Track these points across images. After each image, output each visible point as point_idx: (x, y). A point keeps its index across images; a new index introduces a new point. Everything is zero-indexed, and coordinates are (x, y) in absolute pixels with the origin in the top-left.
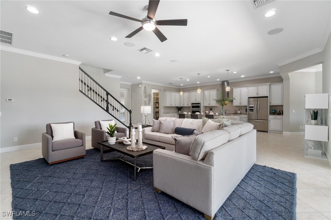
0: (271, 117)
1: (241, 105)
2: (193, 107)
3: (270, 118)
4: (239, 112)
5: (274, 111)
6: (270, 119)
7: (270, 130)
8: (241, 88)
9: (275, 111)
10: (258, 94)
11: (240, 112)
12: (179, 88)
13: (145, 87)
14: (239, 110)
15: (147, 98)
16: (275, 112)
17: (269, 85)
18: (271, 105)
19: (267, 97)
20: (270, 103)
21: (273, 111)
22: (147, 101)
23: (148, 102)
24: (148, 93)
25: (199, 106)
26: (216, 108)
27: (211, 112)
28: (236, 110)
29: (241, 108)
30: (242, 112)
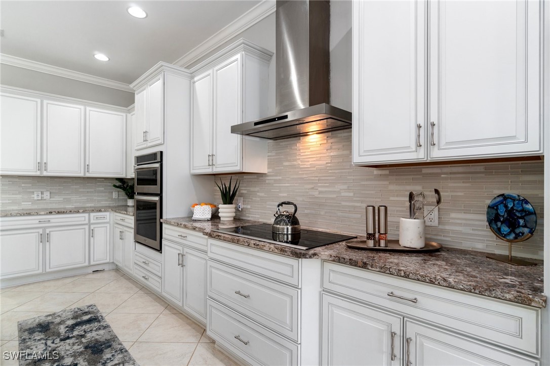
1: (438, 155)
4: (411, 232)
14: (412, 214)
26: (256, 189)
27: (226, 212)
28: (379, 213)
29: (437, 191)
30: (447, 227)
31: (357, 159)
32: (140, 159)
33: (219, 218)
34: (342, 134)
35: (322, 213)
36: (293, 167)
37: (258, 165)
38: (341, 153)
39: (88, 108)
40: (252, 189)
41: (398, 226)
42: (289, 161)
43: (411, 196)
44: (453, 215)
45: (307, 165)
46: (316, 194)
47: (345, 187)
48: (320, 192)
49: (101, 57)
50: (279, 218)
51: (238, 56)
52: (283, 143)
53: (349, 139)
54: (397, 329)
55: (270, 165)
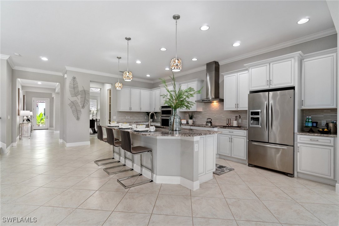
0: (302, 139)
1: (239, 109)
2: (163, 112)
3: (299, 141)
4: (235, 124)
5: (313, 123)
6: (299, 145)
7: (299, 171)
8: (238, 74)
9: (315, 125)
10: (269, 82)
11: (238, 123)
12: (152, 82)
13: (74, 78)
14: (236, 120)
15: (79, 97)
16: (313, 126)
17: (297, 58)
18: (303, 108)
19: (293, 88)
20: (302, 103)
21: (310, 125)
22: (79, 101)
23: (80, 104)
24: (80, 89)
25: (170, 111)
26: (199, 116)
27: (190, 122)
28: (229, 120)
29: (240, 116)
30: (243, 123)
31: (225, 109)
32: (163, 107)
33: (189, 123)
34: (222, 103)
35: (217, 121)
36: (210, 110)
37: (200, 110)
38: (222, 107)
39: (141, 90)
40: (197, 116)
41: (233, 123)
42: (208, 108)
43: (236, 117)
44: (244, 120)
45: (214, 110)
46: (216, 116)
47: (223, 115)
48: (217, 116)
49: (148, 76)
50: (207, 122)
51: (196, 82)
52: (207, 104)
53: (223, 104)
54: (230, 137)
55: (203, 109)
